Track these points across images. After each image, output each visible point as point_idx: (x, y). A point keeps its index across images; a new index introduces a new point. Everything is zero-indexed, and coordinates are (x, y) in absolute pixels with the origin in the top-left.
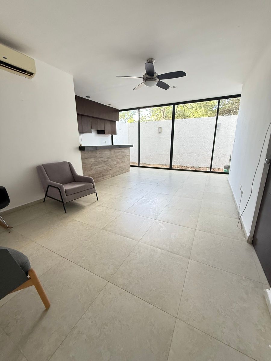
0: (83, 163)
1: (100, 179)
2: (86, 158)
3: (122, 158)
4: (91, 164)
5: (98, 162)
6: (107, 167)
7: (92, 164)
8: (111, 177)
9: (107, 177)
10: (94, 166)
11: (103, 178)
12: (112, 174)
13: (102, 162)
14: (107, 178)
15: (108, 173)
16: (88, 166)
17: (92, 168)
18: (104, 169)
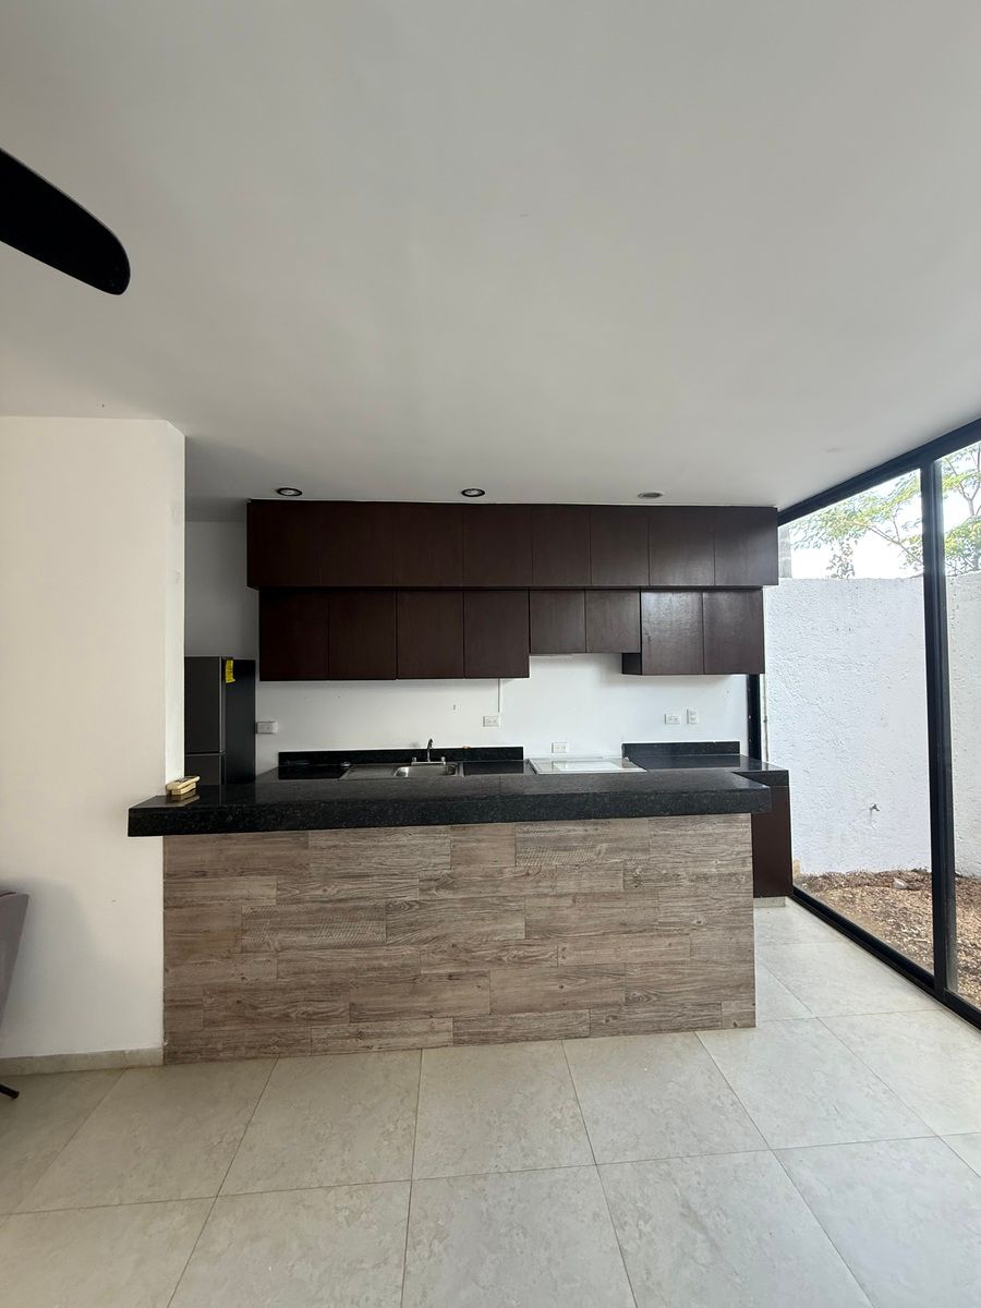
0: (171, 903)
1: (319, 1032)
2: (204, 874)
3: (614, 896)
4: (246, 917)
5: (315, 906)
6: (408, 950)
7: (255, 916)
8: (458, 1042)
9: (404, 1034)
10: (275, 930)
11: (360, 1035)
12: (469, 1021)
13: (356, 909)
14: (402, 1041)
15: (422, 1002)
16: (217, 925)
17: (247, 940)
18: (380, 968)
